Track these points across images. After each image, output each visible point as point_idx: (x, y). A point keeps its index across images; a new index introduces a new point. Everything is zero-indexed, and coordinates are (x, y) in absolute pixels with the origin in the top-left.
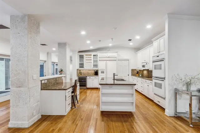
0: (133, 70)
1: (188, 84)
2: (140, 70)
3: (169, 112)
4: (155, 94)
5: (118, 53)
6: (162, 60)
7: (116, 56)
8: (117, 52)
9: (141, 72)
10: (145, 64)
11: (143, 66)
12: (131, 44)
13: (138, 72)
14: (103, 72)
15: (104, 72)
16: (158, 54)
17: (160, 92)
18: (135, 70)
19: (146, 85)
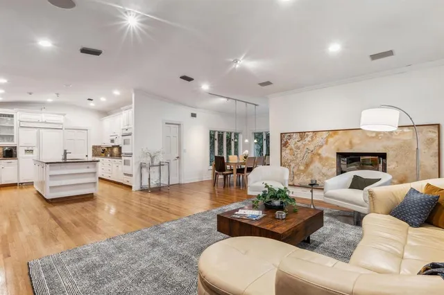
0: (95, 148)
1: (152, 158)
2: (108, 148)
3: (136, 187)
4: (125, 174)
5: (66, 116)
6: (130, 135)
7: (62, 122)
8: (64, 115)
9: (109, 150)
10: (114, 137)
11: (112, 141)
12: (92, 104)
13: (104, 150)
14: (29, 151)
15: (32, 150)
16: (126, 127)
17: (127, 169)
18: (100, 147)
19: (115, 166)
